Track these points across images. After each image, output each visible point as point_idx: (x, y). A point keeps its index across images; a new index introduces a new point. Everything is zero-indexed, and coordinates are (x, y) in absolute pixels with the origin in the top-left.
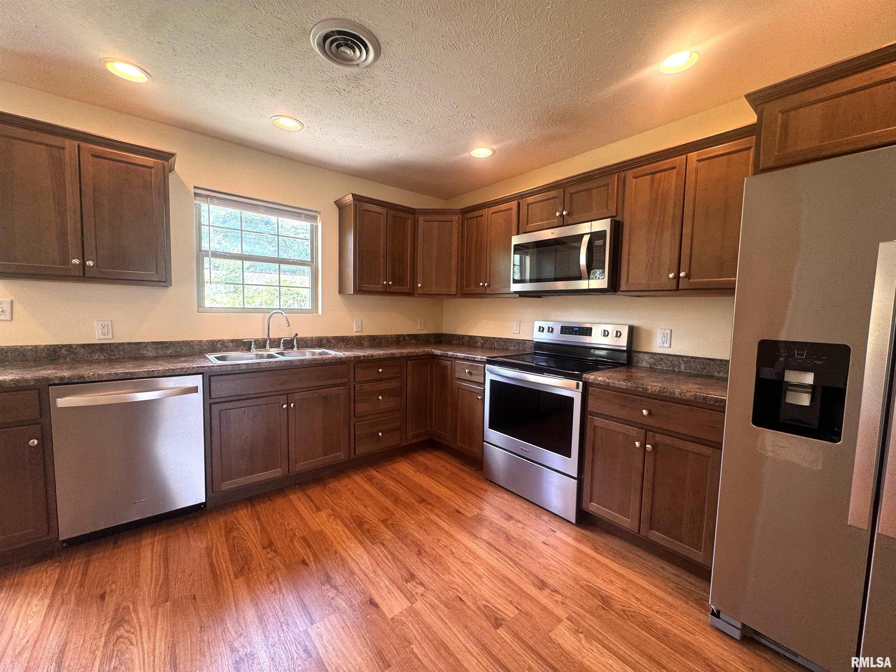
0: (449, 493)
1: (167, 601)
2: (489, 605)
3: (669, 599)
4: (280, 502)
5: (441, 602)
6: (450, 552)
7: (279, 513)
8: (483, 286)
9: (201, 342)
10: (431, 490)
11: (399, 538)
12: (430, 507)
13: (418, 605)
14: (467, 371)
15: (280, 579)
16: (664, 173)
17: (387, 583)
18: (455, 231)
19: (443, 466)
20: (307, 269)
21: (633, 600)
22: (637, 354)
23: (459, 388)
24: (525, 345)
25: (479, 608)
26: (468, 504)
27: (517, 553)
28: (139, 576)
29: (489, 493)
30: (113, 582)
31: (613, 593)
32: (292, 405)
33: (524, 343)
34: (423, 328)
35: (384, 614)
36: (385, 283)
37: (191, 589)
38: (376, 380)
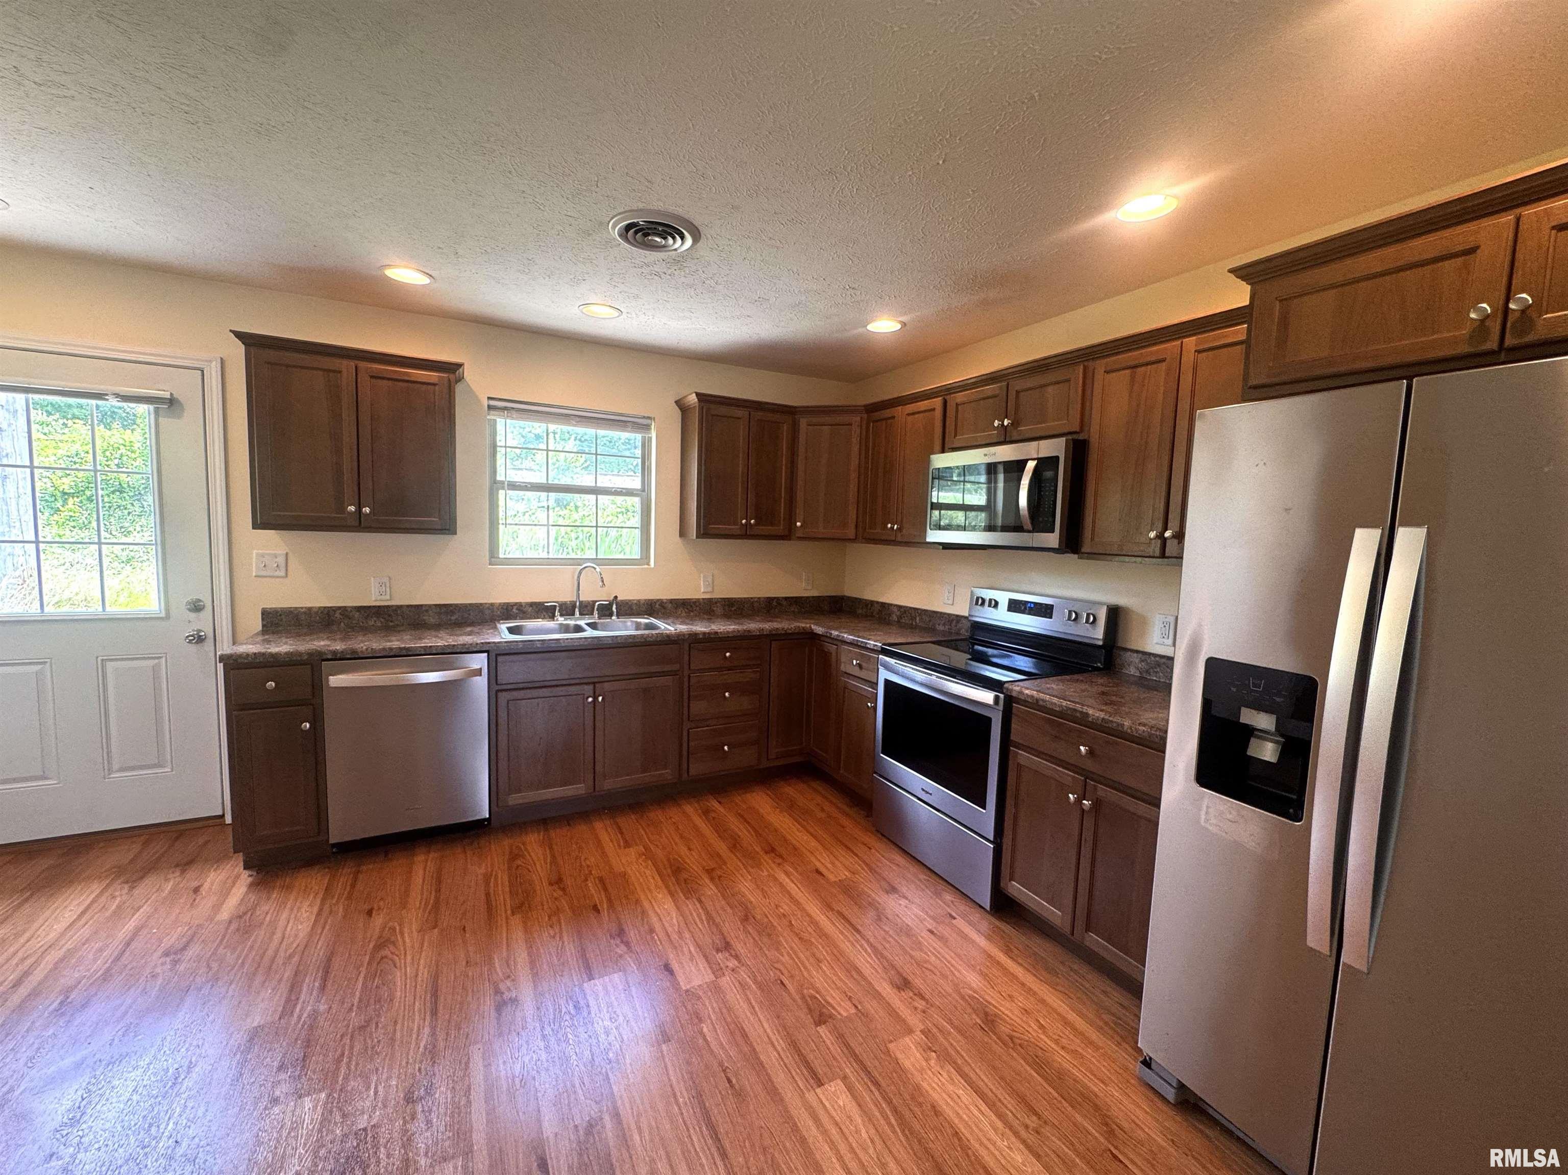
0: (814, 843)
1: (434, 928)
2: (818, 996)
3: (1094, 1035)
4: (582, 829)
5: (755, 981)
6: (788, 923)
7: (577, 844)
8: (892, 528)
9: (492, 604)
10: (789, 837)
11: (723, 896)
12: (779, 860)
13: (726, 981)
14: (855, 662)
15: (563, 924)
16: (1149, 367)
17: (692, 949)
18: (855, 440)
19: (818, 805)
20: (636, 500)
21: (1033, 1025)
22: (1122, 653)
23: (845, 688)
24: (960, 625)
25: (803, 997)
26: (837, 862)
27: (885, 939)
28: (408, 896)
29: (873, 851)
30: (382, 899)
31: (1006, 1012)
32: (600, 699)
33: (958, 622)
34: (810, 588)
35: (678, 984)
36: (744, 521)
37: (461, 920)
38: (719, 669)
